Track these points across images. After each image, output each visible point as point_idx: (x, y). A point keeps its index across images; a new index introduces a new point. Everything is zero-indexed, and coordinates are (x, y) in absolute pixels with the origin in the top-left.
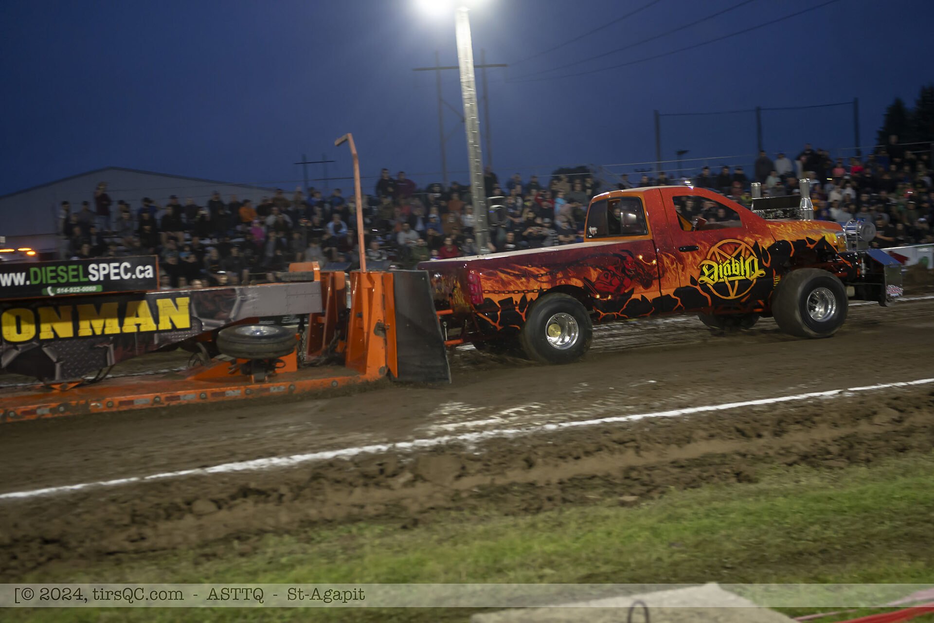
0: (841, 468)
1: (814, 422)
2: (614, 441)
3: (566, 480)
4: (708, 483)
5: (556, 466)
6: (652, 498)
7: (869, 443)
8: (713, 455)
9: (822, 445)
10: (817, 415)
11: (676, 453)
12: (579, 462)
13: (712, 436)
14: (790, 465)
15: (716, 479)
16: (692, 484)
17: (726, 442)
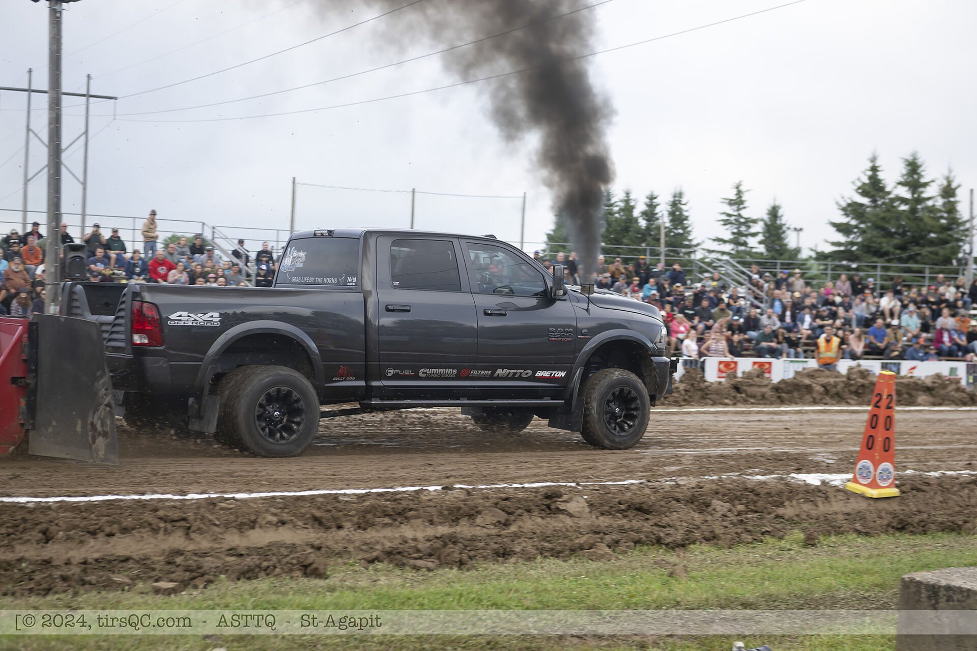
0: (429, 570)
1: (406, 518)
2: (161, 518)
3: (90, 561)
4: (268, 575)
5: (82, 542)
6: (196, 587)
7: (466, 543)
8: (280, 545)
9: (412, 544)
10: (411, 510)
11: (234, 539)
12: (113, 540)
13: (283, 523)
14: (372, 561)
15: (278, 570)
16: (248, 574)
17: (299, 532)
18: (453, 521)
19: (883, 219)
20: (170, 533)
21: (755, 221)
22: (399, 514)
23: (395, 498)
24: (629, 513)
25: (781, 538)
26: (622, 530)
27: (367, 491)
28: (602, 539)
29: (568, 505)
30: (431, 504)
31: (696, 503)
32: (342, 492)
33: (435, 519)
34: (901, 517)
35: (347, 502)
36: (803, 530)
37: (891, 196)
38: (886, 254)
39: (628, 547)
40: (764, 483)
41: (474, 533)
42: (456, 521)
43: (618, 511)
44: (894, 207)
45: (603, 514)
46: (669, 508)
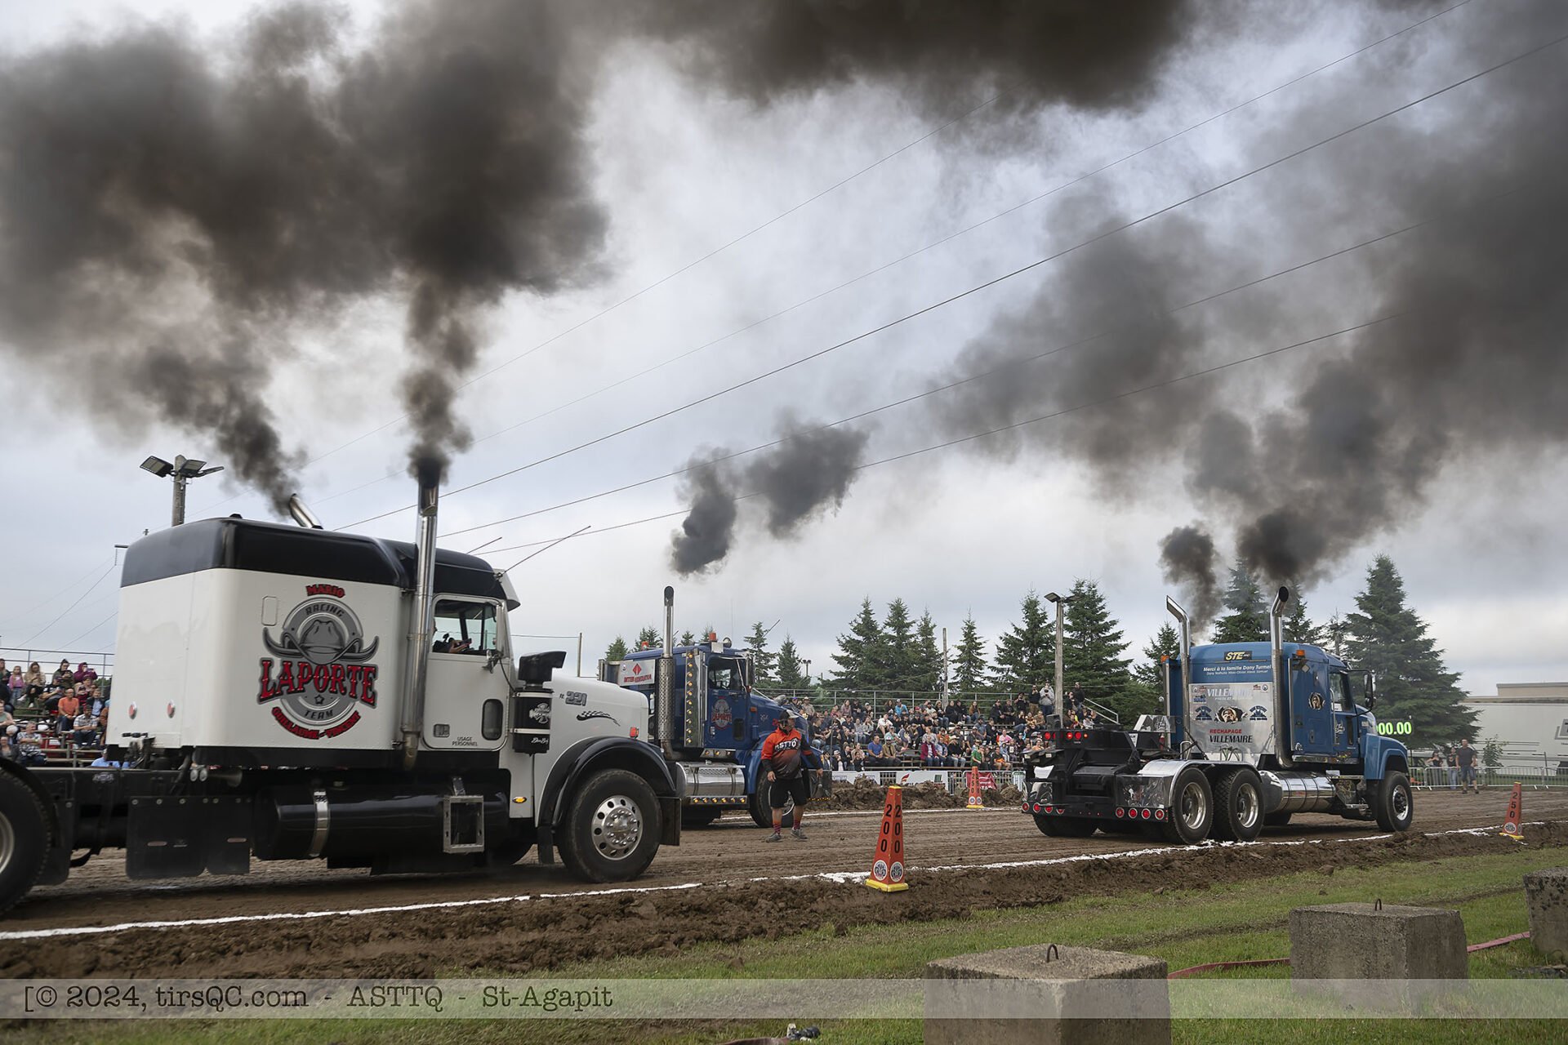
0: (524, 972)
2: (284, 937)
7: (555, 947)
9: (508, 949)
14: (473, 967)
17: (409, 943)
18: (542, 927)
19: (876, 652)
20: (293, 950)
21: (773, 656)
22: (496, 923)
23: (490, 908)
24: (690, 913)
25: (817, 930)
26: (684, 928)
27: (465, 903)
28: (669, 937)
29: (640, 909)
30: (523, 912)
31: (745, 903)
32: (444, 905)
33: (527, 927)
34: (911, 907)
35: (447, 914)
36: (834, 922)
37: (882, 634)
38: (879, 681)
39: (691, 943)
40: (798, 882)
41: (561, 937)
42: (544, 926)
43: (681, 912)
44: (884, 643)
45: (668, 915)
46: (723, 908)
